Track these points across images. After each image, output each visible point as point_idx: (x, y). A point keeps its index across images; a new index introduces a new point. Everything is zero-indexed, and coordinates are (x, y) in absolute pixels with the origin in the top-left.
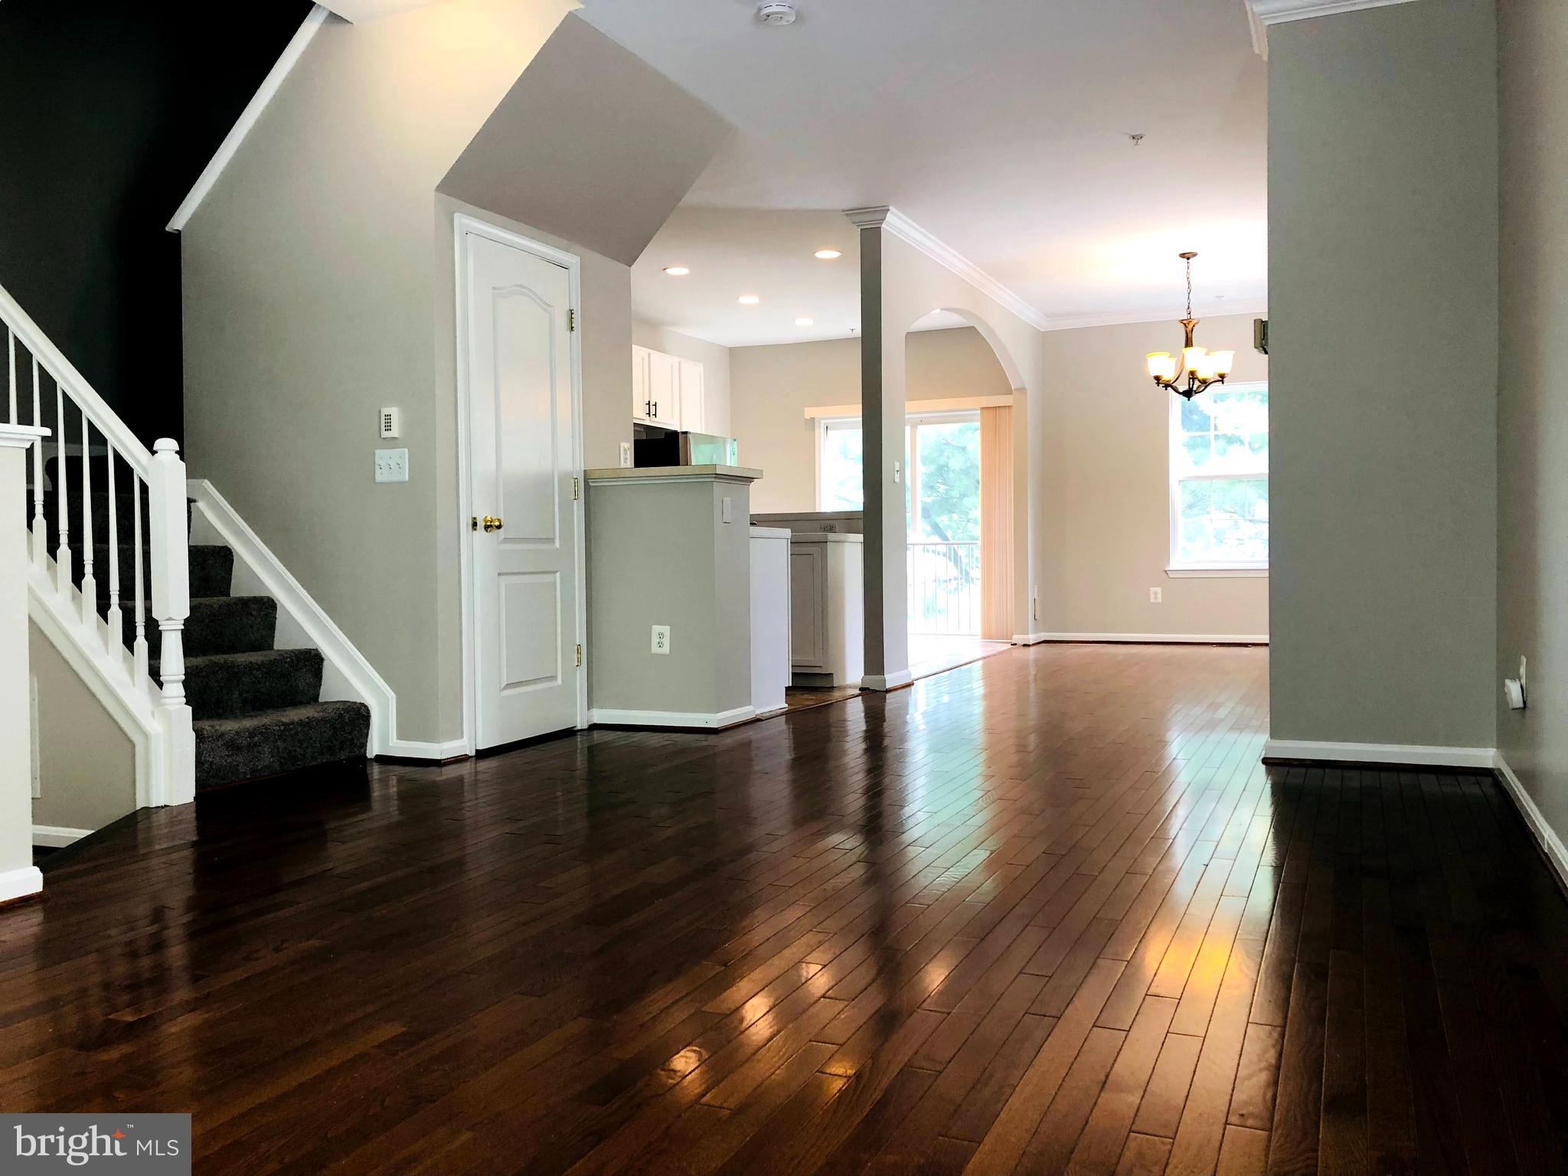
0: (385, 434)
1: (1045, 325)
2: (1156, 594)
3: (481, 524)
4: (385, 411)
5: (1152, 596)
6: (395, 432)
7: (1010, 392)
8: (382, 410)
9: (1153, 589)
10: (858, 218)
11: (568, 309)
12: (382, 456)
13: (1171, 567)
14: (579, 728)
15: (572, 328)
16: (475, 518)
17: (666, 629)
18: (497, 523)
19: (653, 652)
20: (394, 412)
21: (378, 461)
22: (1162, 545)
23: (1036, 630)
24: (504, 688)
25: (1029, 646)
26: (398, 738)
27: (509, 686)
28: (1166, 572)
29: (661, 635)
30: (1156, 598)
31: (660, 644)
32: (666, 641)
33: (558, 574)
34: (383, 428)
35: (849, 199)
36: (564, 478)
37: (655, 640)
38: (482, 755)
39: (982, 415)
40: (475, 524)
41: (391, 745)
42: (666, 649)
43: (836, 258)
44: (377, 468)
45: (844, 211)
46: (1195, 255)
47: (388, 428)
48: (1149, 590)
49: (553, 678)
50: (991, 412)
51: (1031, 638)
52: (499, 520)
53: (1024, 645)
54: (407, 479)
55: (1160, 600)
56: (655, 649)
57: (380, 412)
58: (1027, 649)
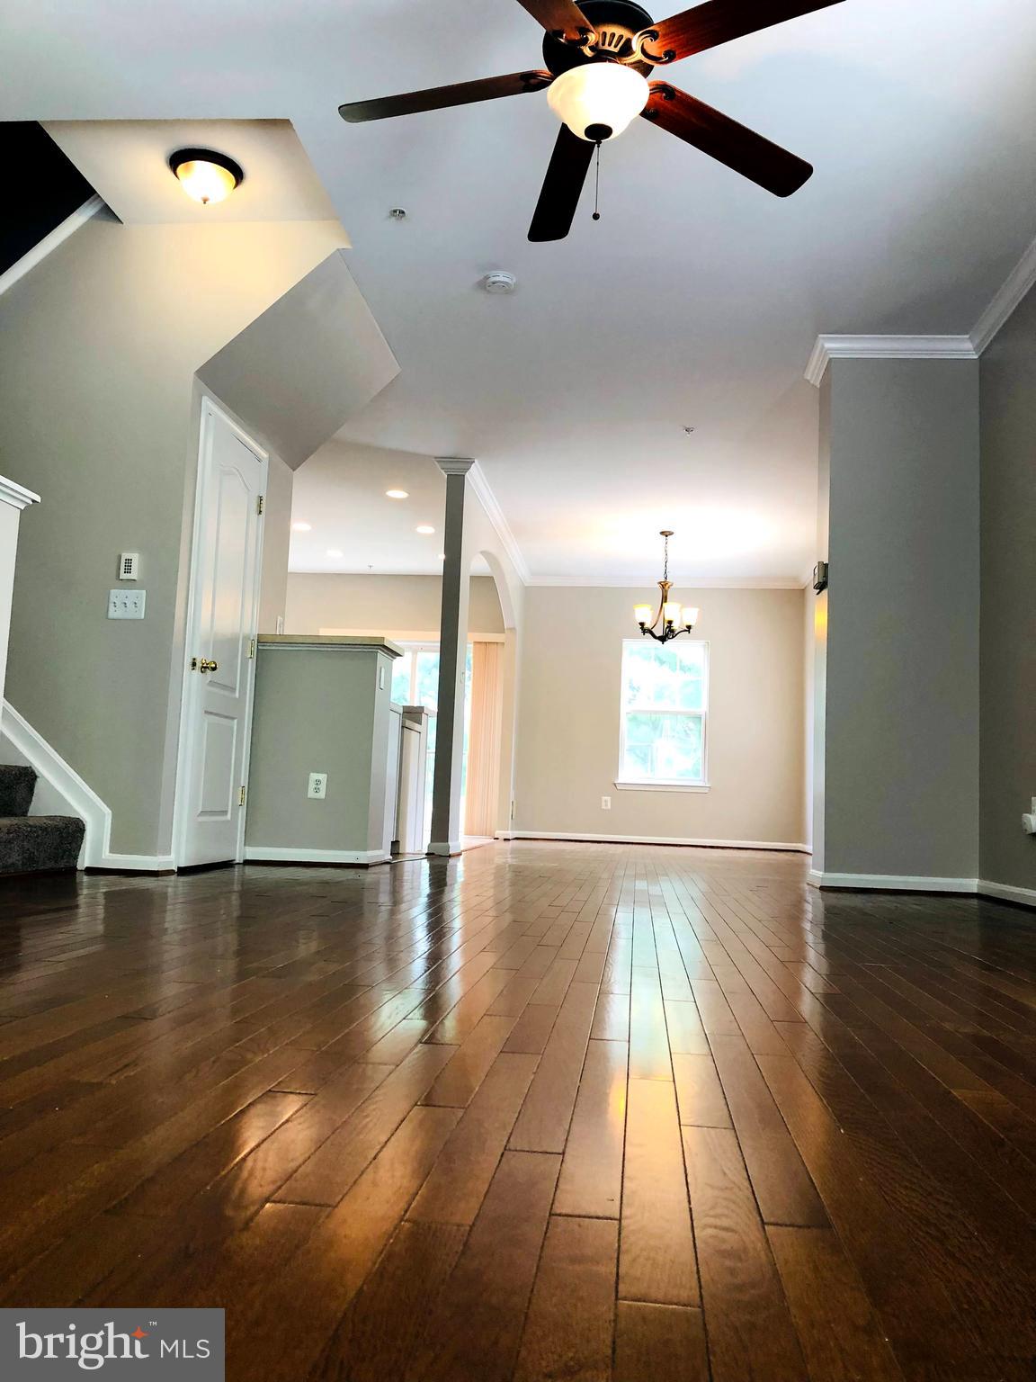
0: (123, 576)
1: (529, 582)
2: (607, 802)
3: (199, 665)
4: (125, 556)
5: (603, 804)
6: (134, 575)
7: (502, 630)
8: (123, 554)
9: (604, 798)
10: (449, 466)
11: (257, 495)
12: (117, 595)
13: (620, 780)
14: (237, 861)
15: (260, 511)
16: (194, 659)
17: (323, 777)
18: (213, 665)
19: (309, 796)
20: (136, 558)
21: (112, 599)
22: (613, 762)
23: (514, 828)
24: (200, 815)
25: (509, 840)
26: (110, 852)
27: (203, 813)
28: (615, 784)
29: (318, 782)
30: (606, 805)
31: (317, 790)
32: (323, 787)
33: (236, 721)
34: (122, 570)
35: (445, 448)
36: (246, 638)
37: (312, 786)
38: (183, 871)
39: (475, 649)
40: (194, 664)
41: (103, 857)
42: (322, 794)
43: (403, 499)
44: (111, 605)
45: (436, 458)
46: (671, 534)
47: (128, 571)
48: (601, 799)
49: (225, 812)
50: (483, 646)
51: (510, 834)
52: (214, 663)
53: (505, 840)
54: (143, 617)
55: (609, 807)
56: (311, 794)
57: (120, 557)
58: (507, 842)
